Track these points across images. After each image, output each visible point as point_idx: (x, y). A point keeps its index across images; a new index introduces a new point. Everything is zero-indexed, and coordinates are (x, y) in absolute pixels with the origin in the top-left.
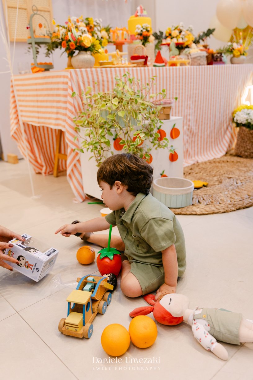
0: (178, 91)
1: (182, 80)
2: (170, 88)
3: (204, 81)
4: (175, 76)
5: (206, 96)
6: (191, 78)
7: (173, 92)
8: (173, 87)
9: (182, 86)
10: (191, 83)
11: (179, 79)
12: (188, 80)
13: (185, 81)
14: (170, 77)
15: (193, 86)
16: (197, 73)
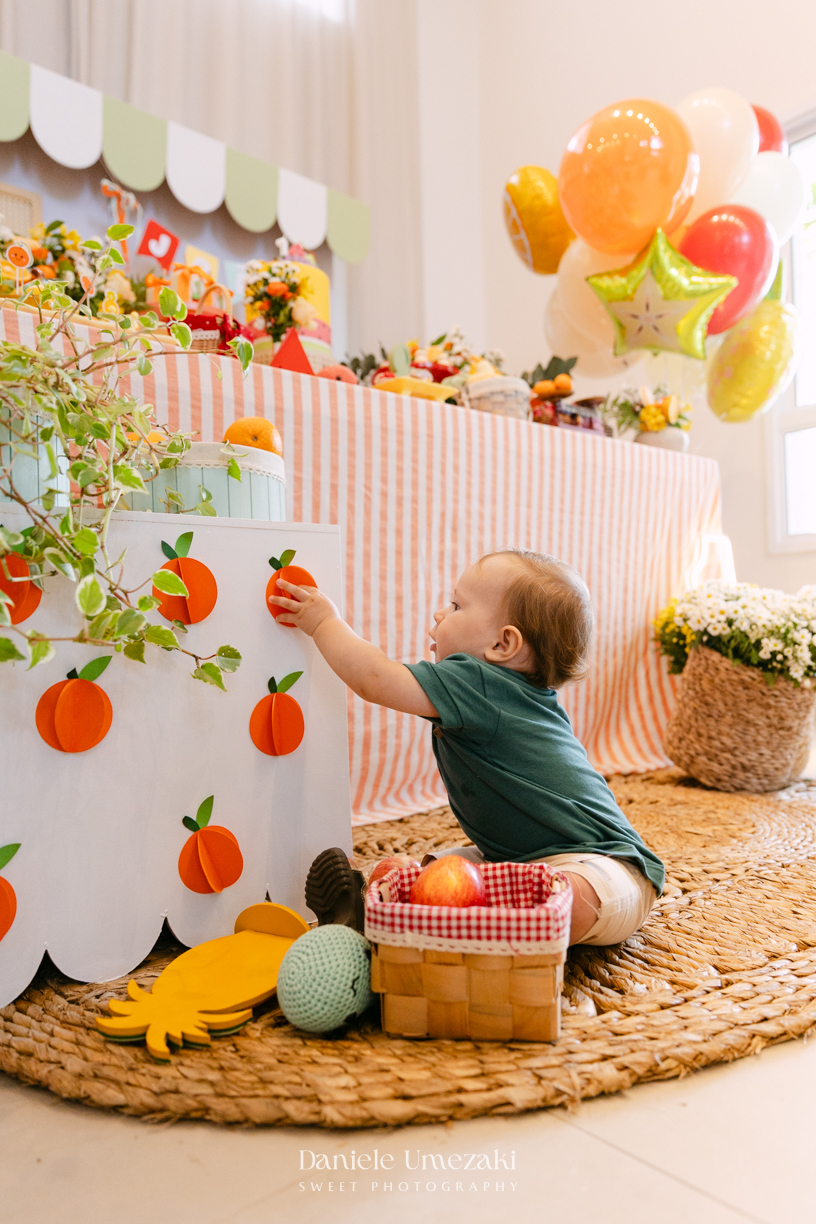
0: (392, 489)
1: (415, 450)
2: (352, 466)
3: (518, 476)
4: (376, 422)
5: (528, 534)
6: (456, 450)
7: (368, 488)
8: (368, 466)
9: (415, 471)
10: (456, 468)
11: (400, 443)
12: (444, 456)
13: (430, 457)
14: (351, 424)
15: (469, 484)
16: (482, 437)
